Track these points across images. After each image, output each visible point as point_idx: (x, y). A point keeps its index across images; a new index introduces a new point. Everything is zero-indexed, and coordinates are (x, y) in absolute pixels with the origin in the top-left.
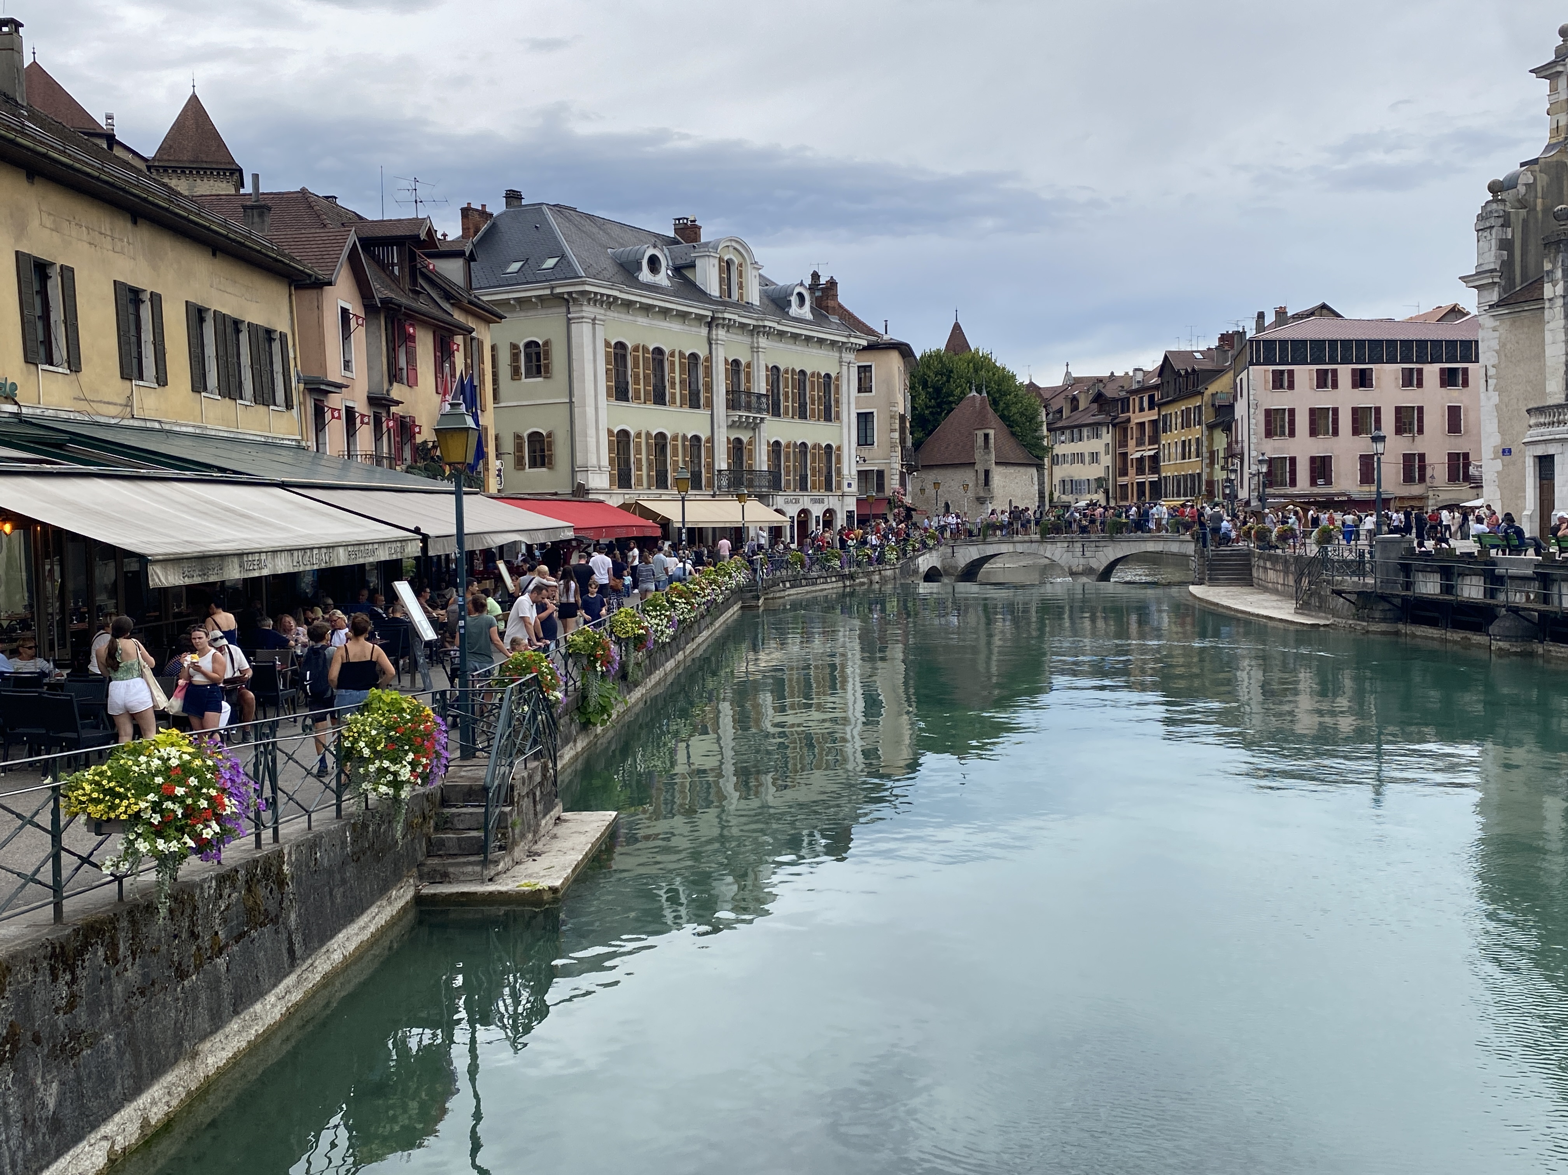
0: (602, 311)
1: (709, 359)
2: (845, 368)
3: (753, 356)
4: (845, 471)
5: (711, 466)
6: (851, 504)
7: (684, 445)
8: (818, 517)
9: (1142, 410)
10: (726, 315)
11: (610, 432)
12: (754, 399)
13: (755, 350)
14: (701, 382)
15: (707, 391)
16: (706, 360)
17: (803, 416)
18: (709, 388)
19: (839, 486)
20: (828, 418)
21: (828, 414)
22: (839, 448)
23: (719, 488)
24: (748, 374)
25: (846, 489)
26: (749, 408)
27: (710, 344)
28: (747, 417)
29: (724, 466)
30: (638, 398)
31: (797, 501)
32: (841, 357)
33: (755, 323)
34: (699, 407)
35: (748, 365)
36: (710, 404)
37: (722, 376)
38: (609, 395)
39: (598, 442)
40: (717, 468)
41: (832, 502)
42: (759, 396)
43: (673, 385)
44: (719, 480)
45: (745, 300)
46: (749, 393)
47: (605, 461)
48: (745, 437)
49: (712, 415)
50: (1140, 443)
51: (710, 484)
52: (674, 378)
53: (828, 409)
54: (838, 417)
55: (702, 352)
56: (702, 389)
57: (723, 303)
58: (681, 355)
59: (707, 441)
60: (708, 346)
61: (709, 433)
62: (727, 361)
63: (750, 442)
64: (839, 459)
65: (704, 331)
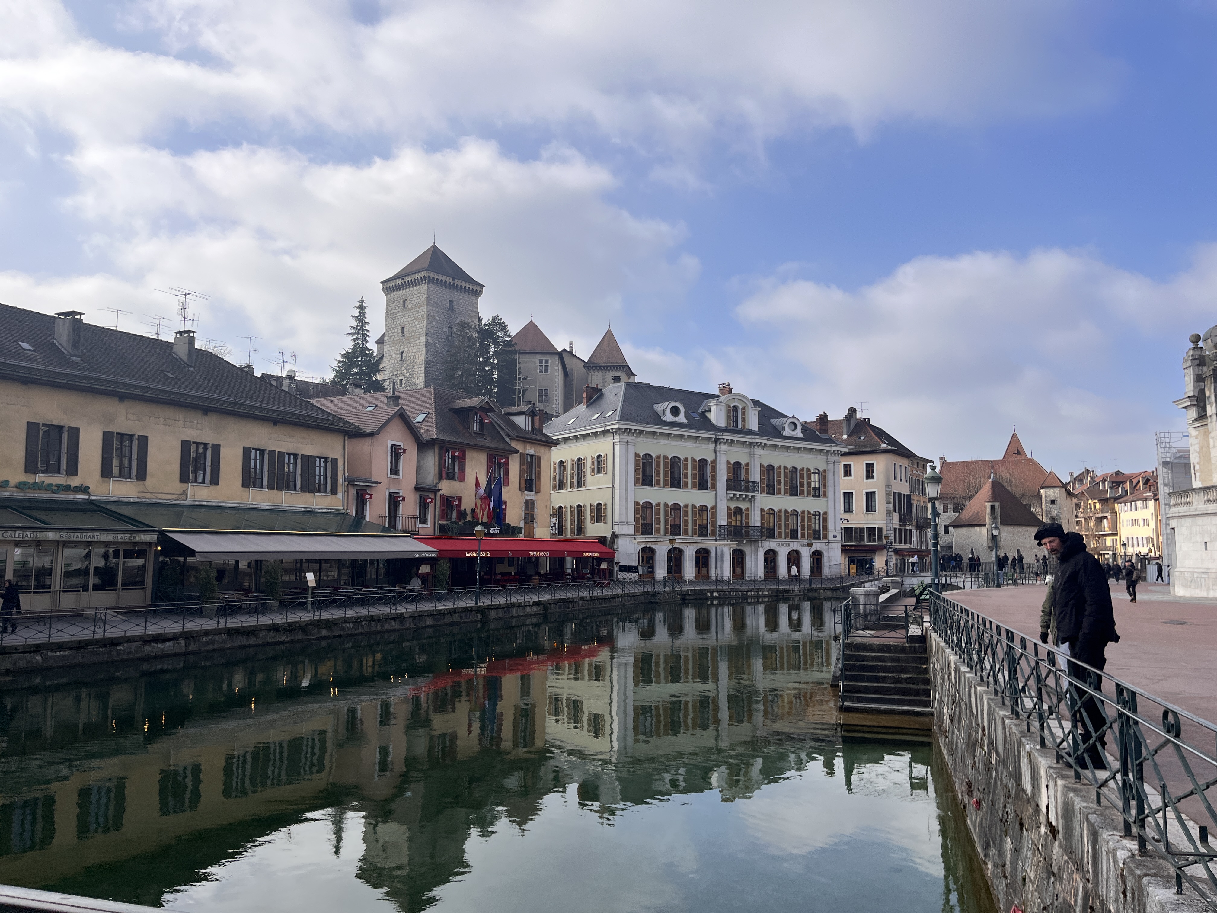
0: (634, 438)
1: (715, 462)
2: (832, 465)
3: (750, 460)
4: (831, 527)
5: (714, 523)
6: (836, 548)
7: (694, 510)
8: (806, 555)
10: (724, 437)
11: (637, 503)
12: (751, 484)
13: (752, 456)
14: (709, 474)
15: (712, 479)
16: (713, 462)
17: (794, 494)
18: (714, 478)
19: (826, 537)
20: (816, 496)
21: (817, 494)
22: (825, 513)
23: (721, 535)
24: (746, 470)
25: (831, 537)
26: (747, 489)
27: (716, 453)
28: (740, 495)
29: (724, 523)
30: (658, 483)
31: (788, 545)
32: (827, 459)
33: (750, 441)
34: (707, 489)
35: (747, 465)
36: (714, 487)
37: (725, 471)
38: (637, 482)
39: (627, 509)
40: (719, 524)
41: (819, 546)
42: (754, 483)
43: (686, 476)
44: (720, 531)
45: (747, 427)
46: (747, 481)
47: (632, 518)
48: (743, 506)
49: (716, 494)
51: (713, 533)
52: (688, 473)
53: (815, 490)
54: (825, 495)
55: (710, 458)
56: (709, 479)
57: (726, 430)
58: (693, 460)
59: (712, 508)
60: (714, 455)
61: (714, 504)
62: (728, 463)
63: (747, 509)
64: (825, 520)
65: (712, 447)
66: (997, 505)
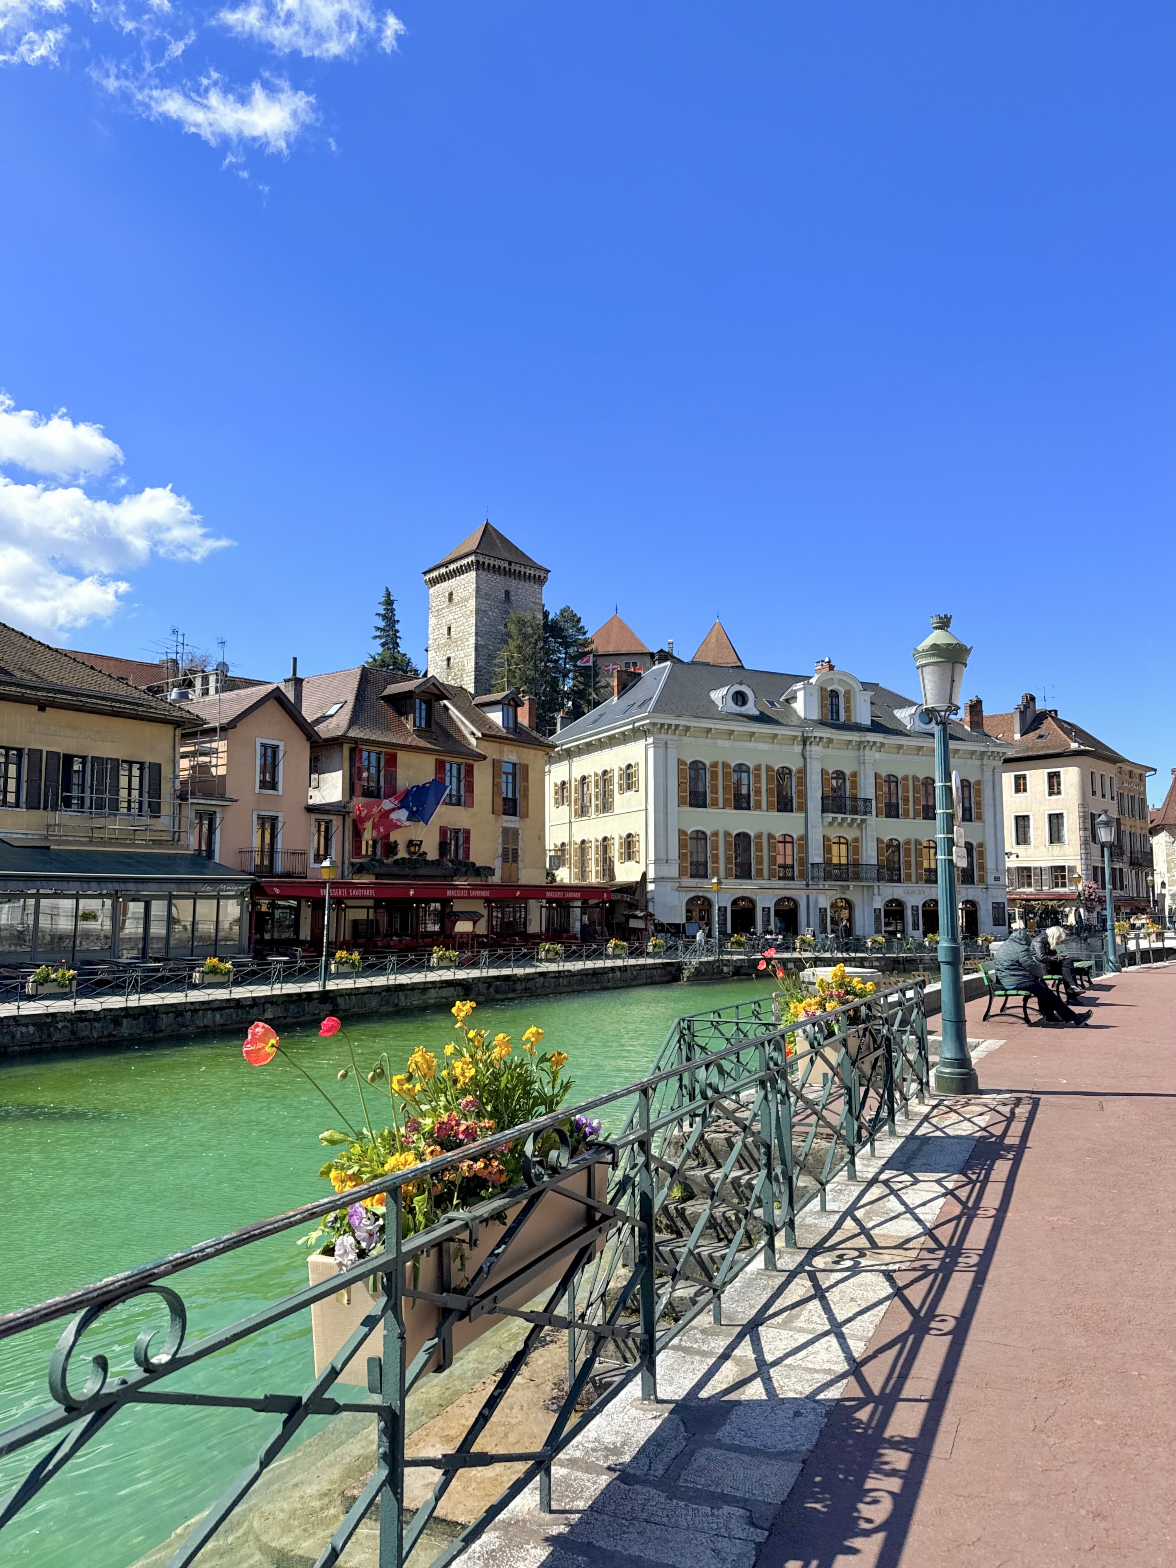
0: (676, 738)
1: (803, 771)
2: (987, 774)
3: (860, 767)
4: (990, 865)
5: (803, 861)
6: (999, 896)
7: (771, 841)
10: (815, 734)
11: (682, 833)
12: (861, 803)
13: (861, 762)
14: (794, 790)
15: (799, 797)
16: (800, 772)
17: (929, 817)
18: (802, 794)
19: (982, 880)
20: (967, 819)
21: (967, 815)
22: (981, 845)
23: (815, 878)
24: (853, 783)
25: (989, 881)
26: (855, 811)
27: (804, 758)
29: (819, 859)
30: (715, 804)
32: (982, 765)
33: (859, 739)
34: (792, 811)
35: (854, 775)
36: (803, 808)
37: (818, 785)
38: (682, 802)
39: (667, 841)
40: (810, 861)
41: (972, 894)
42: (866, 801)
43: (758, 793)
44: (812, 872)
45: (853, 720)
46: (854, 798)
47: (675, 854)
48: (850, 835)
49: (806, 818)
51: (803, 875)
52: (761, 787)
53: (967, 811)
54: (980, 818)
55: (795, 766)
56: (794, 795)
57: (820, 724)
58: (769, 769)
59: (800, 838)
60: (802, 760)
61: (803, 832)
62: (824, 772)
63: (856, 840)
64: (981, 855)
65: (798, 749)
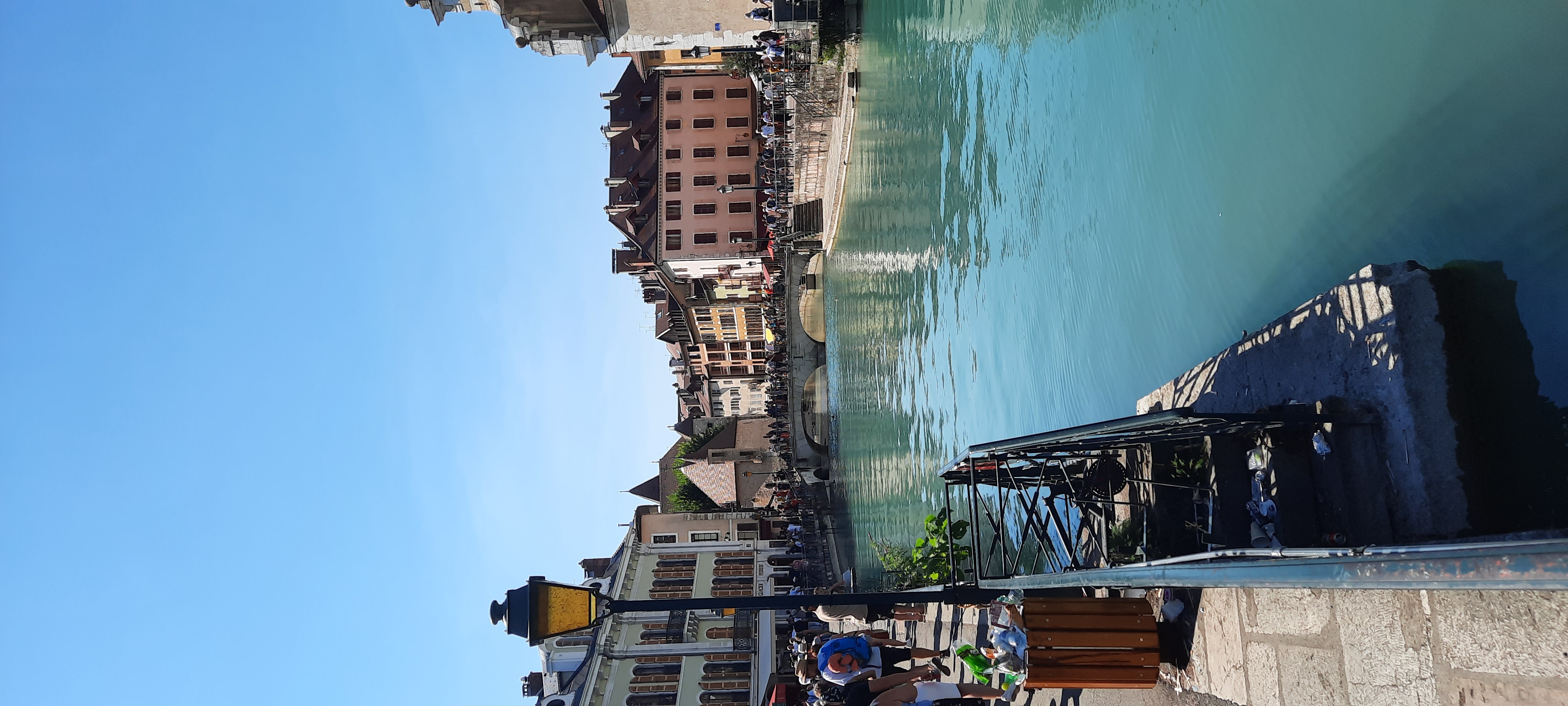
1: (638, 658)
2: (653, 551)
3: (639, 623)
4: (737, 548)
5: (730, 655)
6: (764, 544)
7: (711, 679)
8: (775, 570)
9: (698, 357)
10: (602, 643)
12: (674, 621)
13: (633, 620)
14: (658, 664)
15: (666, 660)
16: (640, 660)
17: (691, 582)
18: (663, 658)
19: (750, 553)
20: (694, 563)
21: (690, 563)
22: (718, 554)
23: (749, 648)
24: (653, 626)
25: (751, 548)
26: (682, 625)
27: (627, 657)
28: (689, 625)
29: (730, 641)
31: (762, 586)
32: (644, 554)
34: (680, 666)
35: (646, 626)
36: (678, 657)
37: (654, 647)
40: (732, 651)
41: (761, 559)
42: (672, 617)
43: (659, 688)
44: (742, 648)
46: (669, 625)
48: (706, 628)
49: (687, 655)
50: (723, 357)
51: (747, 656)
52: (653, 687)
53: (685, 563)
54: (694, 555)
55: (633, 664)
56: (663, 664)
57: (592, 646)
58: (634, 682)
59: (708, 659)
60: (628, 659)
61: (702, 657)
62: (642, 644)
64: (728, 554)
65: (615, 662)
66: (710, 451)
